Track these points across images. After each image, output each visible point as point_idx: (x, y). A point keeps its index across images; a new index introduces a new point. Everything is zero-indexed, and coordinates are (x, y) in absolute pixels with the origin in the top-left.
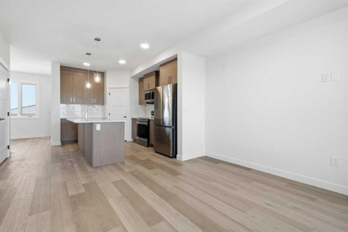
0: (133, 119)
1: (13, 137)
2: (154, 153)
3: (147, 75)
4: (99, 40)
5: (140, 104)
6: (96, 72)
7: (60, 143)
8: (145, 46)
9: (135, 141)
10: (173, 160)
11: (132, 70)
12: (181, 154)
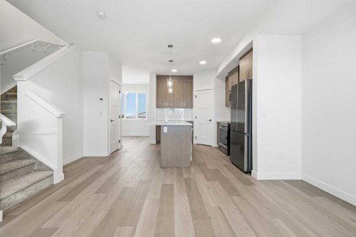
0: (218, 123)
1: (123, 134)
2: (229, 163)
3: (231, 73)
4: (172, 46)
5: (226, 106)
6: (168, 76)
7: (155, 142)
8: (216, 40)
9: (220, 147)
10: (247, 176)
11: (216, 69)
12: (256, 171)
